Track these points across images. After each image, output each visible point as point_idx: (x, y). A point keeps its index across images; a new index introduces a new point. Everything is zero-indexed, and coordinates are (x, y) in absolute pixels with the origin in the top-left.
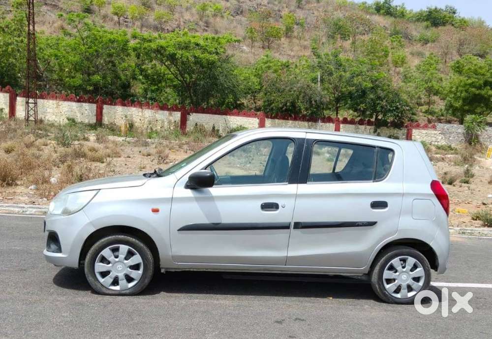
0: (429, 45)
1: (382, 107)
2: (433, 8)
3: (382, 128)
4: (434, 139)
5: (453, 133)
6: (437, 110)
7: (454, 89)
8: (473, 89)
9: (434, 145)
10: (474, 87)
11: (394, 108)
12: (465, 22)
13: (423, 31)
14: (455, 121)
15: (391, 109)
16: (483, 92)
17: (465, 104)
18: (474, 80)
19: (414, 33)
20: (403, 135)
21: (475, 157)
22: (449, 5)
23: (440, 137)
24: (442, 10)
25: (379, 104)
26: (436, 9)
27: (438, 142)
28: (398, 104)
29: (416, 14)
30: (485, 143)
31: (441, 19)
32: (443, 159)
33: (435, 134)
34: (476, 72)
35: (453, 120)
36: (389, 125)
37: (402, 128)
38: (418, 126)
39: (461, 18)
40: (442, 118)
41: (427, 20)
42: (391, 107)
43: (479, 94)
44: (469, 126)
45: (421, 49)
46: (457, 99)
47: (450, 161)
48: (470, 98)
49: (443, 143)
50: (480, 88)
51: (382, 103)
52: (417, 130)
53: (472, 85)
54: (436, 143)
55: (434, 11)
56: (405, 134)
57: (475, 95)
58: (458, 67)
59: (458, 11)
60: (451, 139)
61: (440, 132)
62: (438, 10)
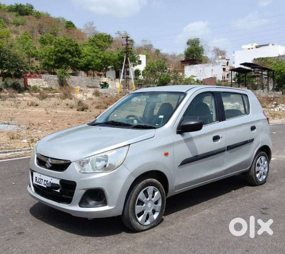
0: (20, 26)
1: (7, 65)
2: (19, 4)
3: (7, 78)
4: (41, 84)
5: (52, 80)
6: (34, 66)
7: (47, 54)
8: (60, 54)
9: (42, 88)
10: (60, 53)
11: (15, 66)
12: (39, 14)
13: (15, 18)
14: (47, 73)
15: (14, 66)
16: (65, 56)
17: (56, 63)
18: (59, 48)
19: (10, 19)
20: (22, 82)
21: (71, 94)
22: (29, 3)
23: (45, 83)
24: (25, 6)
25: (4, 63)
26: (21, 4)
27: (44, 86)
28: (17, 63)
29: (8, 7)
30: (70, 85)
31: (24, 11)
32: (53, 96)
33: (41, 81)
34: (60, 44)
35: (45, 72)
36: (13, 76)
37: (21, 78)
38: (30, 76)
39: (37, 12)
40: (39, 71)
41: (16, 11)
42: (13, 64)
43: (63, 57)
44: (60, 76)
45: (15, 29)
46: (50, 60)
47: (58, 97)
48: (58, 59)
49: (47, 86)
50: (63, 53)
51: (7, 62)
52: (30, 79)
53: (58, 51)
54: (43, 86)
55: (19, 6)
56: (23, 82)
57: (61, 57)
58: (43, 41)
59: (34, 7)
60: (51, 83)
61: (44, 80)
62: (22, 5)
